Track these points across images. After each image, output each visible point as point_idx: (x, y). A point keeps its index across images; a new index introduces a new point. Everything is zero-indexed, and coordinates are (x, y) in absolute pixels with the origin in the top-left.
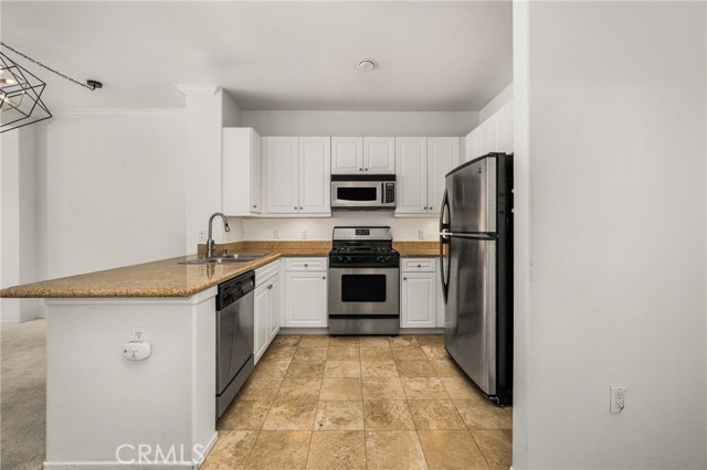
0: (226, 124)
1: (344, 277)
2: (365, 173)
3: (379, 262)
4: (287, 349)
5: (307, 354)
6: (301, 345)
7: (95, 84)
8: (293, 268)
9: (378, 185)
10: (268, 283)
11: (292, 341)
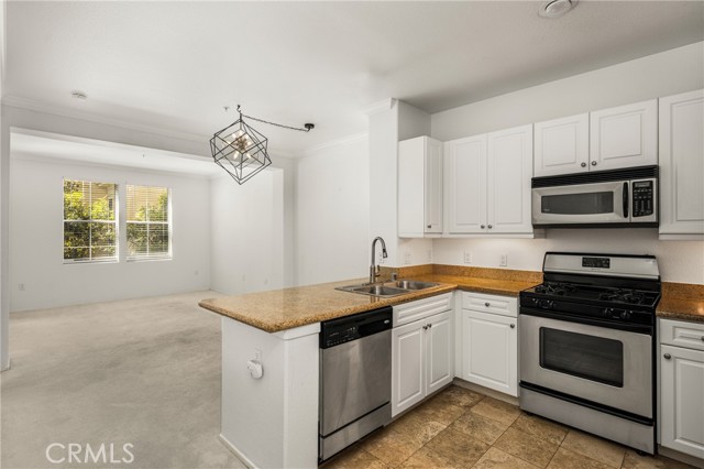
0: (401, 138)
1: (543, 330)
2: (593, 169)
3: (608, 317)
4: (454, 408)
5: (473, 426)
6: (473, 410)
7: (310, 126)
8: (471, 306)
9: (616, 187)
10: (425, 322)
11: (465, 400)
